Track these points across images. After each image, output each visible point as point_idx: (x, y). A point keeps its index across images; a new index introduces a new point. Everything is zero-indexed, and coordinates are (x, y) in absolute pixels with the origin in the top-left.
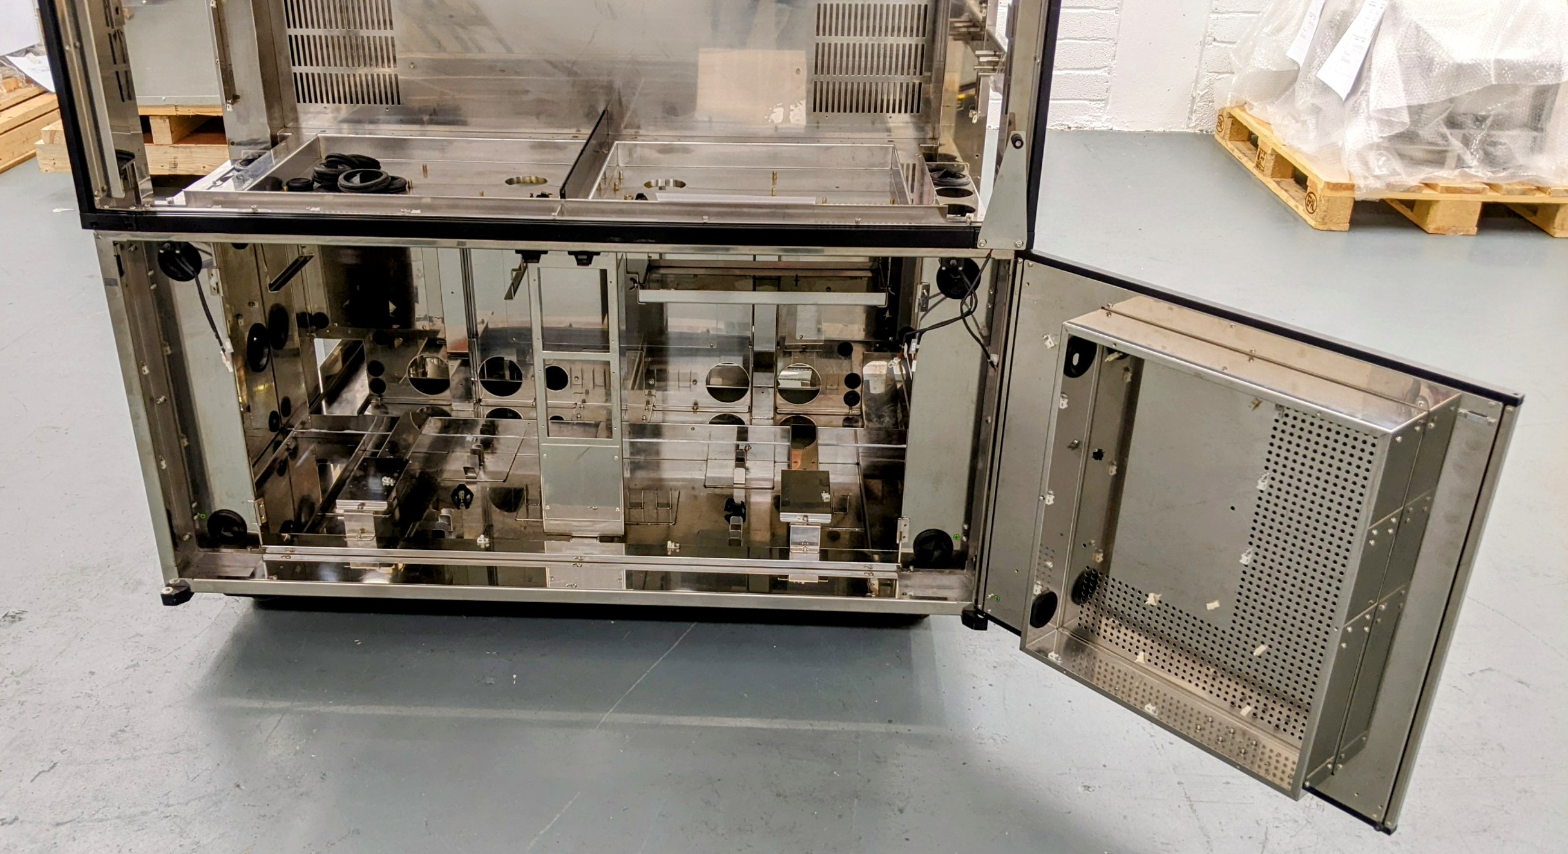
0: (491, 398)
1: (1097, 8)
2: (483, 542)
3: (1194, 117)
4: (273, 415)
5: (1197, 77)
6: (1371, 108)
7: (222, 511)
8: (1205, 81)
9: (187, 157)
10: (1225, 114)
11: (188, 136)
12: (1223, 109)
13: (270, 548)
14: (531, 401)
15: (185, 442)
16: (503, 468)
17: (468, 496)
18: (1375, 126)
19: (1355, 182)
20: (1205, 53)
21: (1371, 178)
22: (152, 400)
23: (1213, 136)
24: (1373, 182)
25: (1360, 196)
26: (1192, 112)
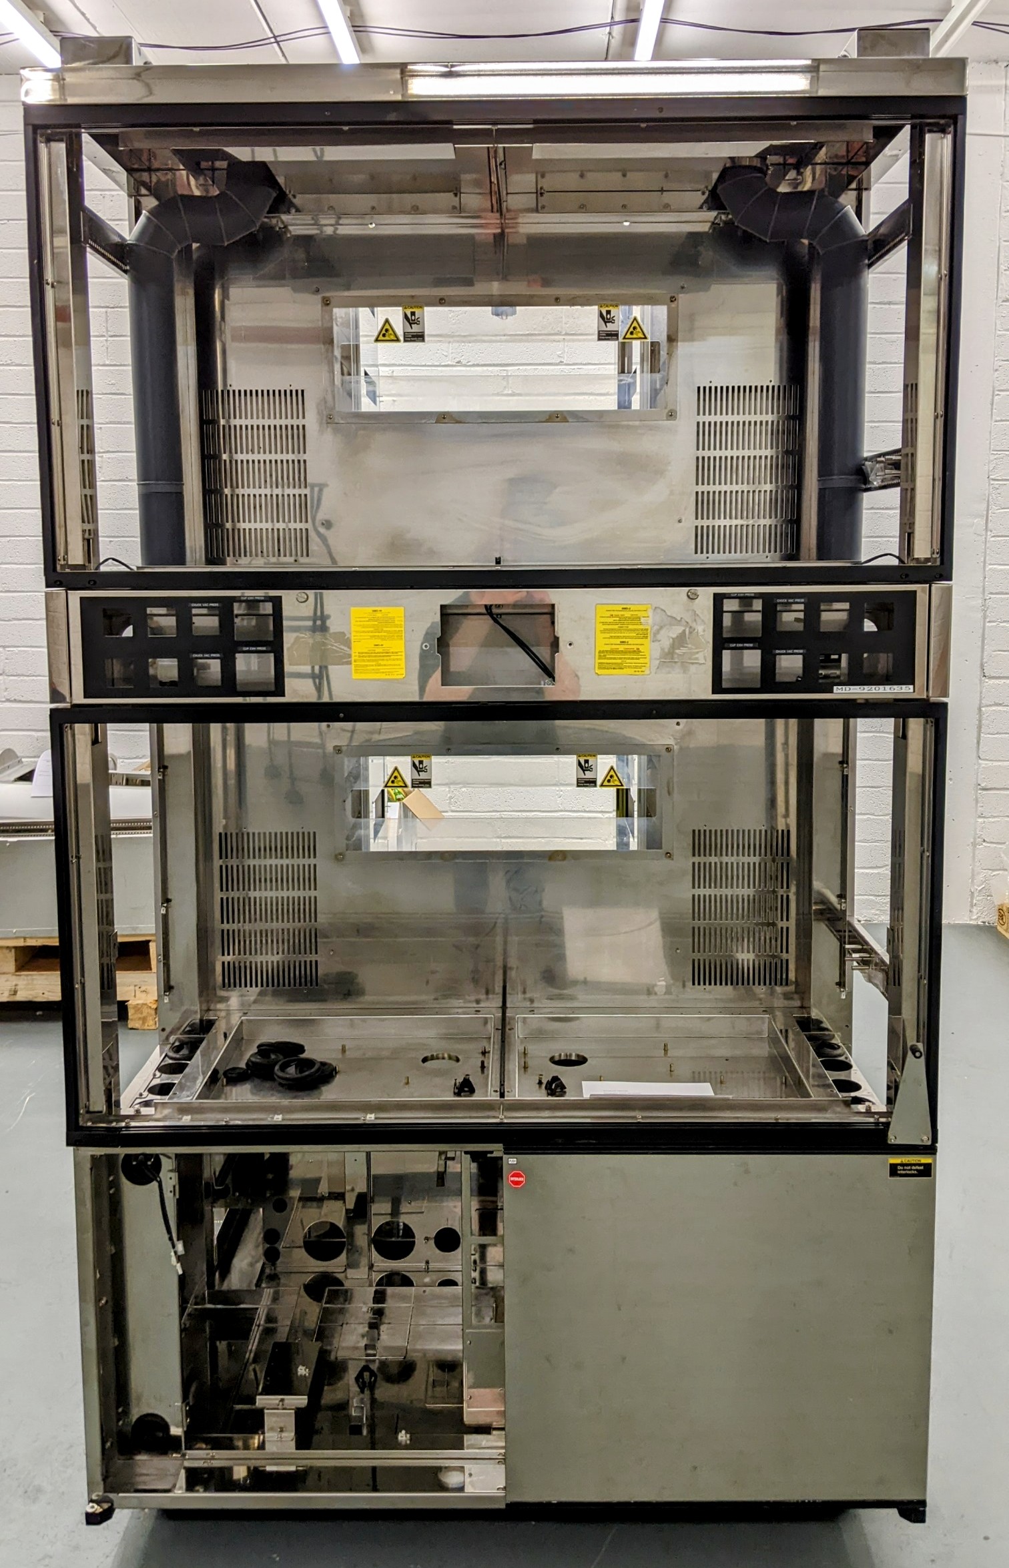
0: (383, 1261)
1: (873, 814)
2: (404, 1438)
3: (975, 910)
5: (973, 875)
7: (146, 1414)
8: (980, 877)
9: (28, 984)
10: (1005, 909)
11: (27, 963)
12: (1002, 905)
13: (191, 1453)
14: (423, 1265)
15: (116, 1342)
16: (400, 1342)
20: (977, 852)
23: (996, 928)
26: (972, 906)
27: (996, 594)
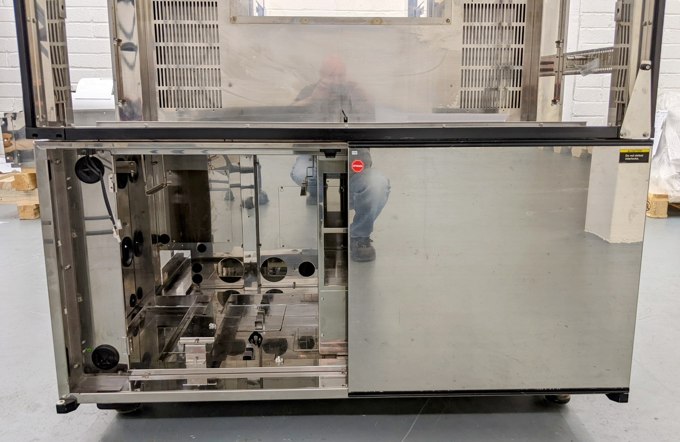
0: (267, 283)
2: (279, 361)
4: (133, 296)
6: (671, 158)
7: (102, 346)
13: (135, 371)
14: (292, 284)
15: (81, 299)
16: (278, 323)
17: (260, 339)
18: (673, 168)
19: (668, 194)
21: (675, 192)
22: (61, 267)
24: (676, 193)
25: (671, 200)
27: (586, 13)
